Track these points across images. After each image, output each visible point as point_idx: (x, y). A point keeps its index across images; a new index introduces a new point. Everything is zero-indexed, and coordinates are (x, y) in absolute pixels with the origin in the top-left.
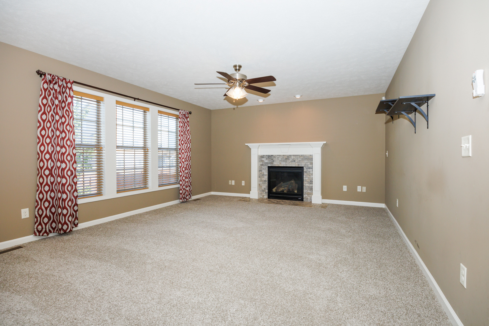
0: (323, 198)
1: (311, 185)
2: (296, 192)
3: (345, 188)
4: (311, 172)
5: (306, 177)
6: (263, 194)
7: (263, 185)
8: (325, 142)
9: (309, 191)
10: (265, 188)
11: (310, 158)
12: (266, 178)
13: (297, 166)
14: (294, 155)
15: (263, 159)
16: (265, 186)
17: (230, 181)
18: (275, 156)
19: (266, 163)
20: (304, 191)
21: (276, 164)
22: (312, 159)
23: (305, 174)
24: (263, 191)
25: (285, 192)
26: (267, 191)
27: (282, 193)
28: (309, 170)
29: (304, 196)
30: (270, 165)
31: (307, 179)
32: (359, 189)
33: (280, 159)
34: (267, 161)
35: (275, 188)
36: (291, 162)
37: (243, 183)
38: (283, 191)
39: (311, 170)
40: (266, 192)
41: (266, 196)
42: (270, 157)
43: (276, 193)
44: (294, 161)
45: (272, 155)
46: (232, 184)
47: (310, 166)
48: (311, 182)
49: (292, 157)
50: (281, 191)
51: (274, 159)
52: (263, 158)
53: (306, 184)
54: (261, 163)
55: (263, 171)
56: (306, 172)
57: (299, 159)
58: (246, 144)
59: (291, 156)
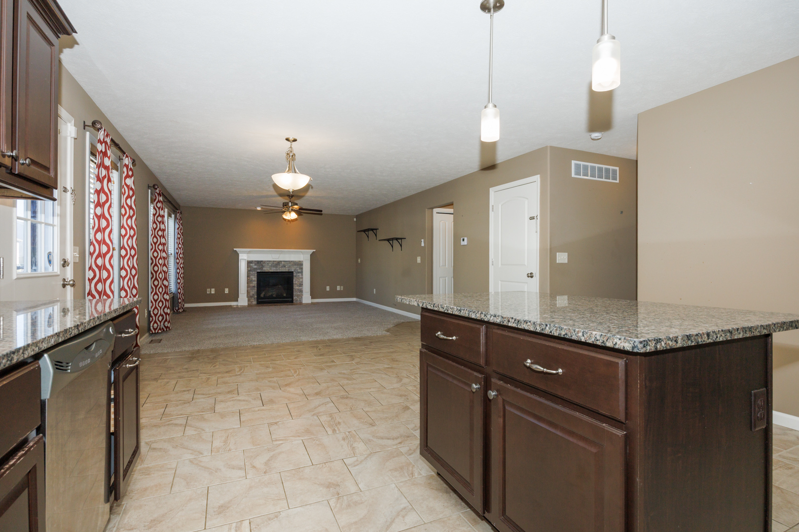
0: (312, 298)
1: (300, 288)
2: (285, 295)
3: (328, 288)
4: (300, 276)
5: (295, 281)
6: (251, 300)
7: (251, 291)
8: (315, 250)
9: (298, 293)
10: (253, 294)
11: (300, 264)
12: (255, 283)
13: (287, 271)
14: (284, 261)
15: (251, 265)
16: (254, 292)
17: (208, 290)
18: (265, 261)
19: (255, 268)
20: (294, 293)
21: (266, 269)
22: (302, 265)
23: (295, 278)
24: (251, 297)
25: (274, 296)
26: (256, 296)
27: (271, 297)
28: (298, 274)
29: (294, 298)
30: (259, 271)
31: (297, 282)
32: (338, 288)
33: (270, 265)
34: (256, 267)
35: (263, 293)
36: (282, 267)
37: (227, 291)
38: (272, 295)
39: (300, 274)
40: (254, 298)
41: (255, 302)
42: (258, 262)
43: (265, 297)
44: (285, 267)
45: (261, 261)
46: (212, 293)
47: (299, 270)
48: (301, 285)
49: (283, 263)
50: (269, 296)
51: (263, 265)
52: (252, 263)
53: (296, 287)
54: (249, 269)
55: (251, 277)
56: (295, 276)
57: (290, 265)
58: (235, 249)
59: (281, 261)
